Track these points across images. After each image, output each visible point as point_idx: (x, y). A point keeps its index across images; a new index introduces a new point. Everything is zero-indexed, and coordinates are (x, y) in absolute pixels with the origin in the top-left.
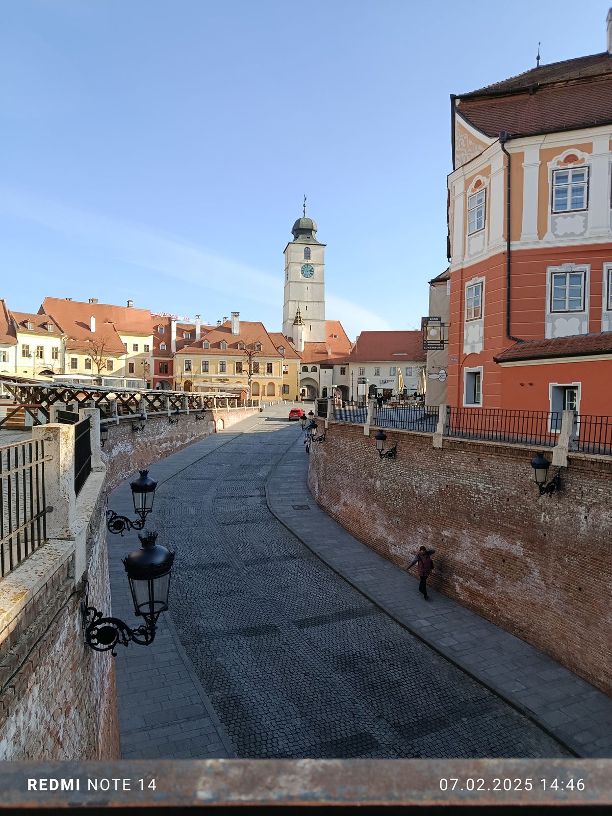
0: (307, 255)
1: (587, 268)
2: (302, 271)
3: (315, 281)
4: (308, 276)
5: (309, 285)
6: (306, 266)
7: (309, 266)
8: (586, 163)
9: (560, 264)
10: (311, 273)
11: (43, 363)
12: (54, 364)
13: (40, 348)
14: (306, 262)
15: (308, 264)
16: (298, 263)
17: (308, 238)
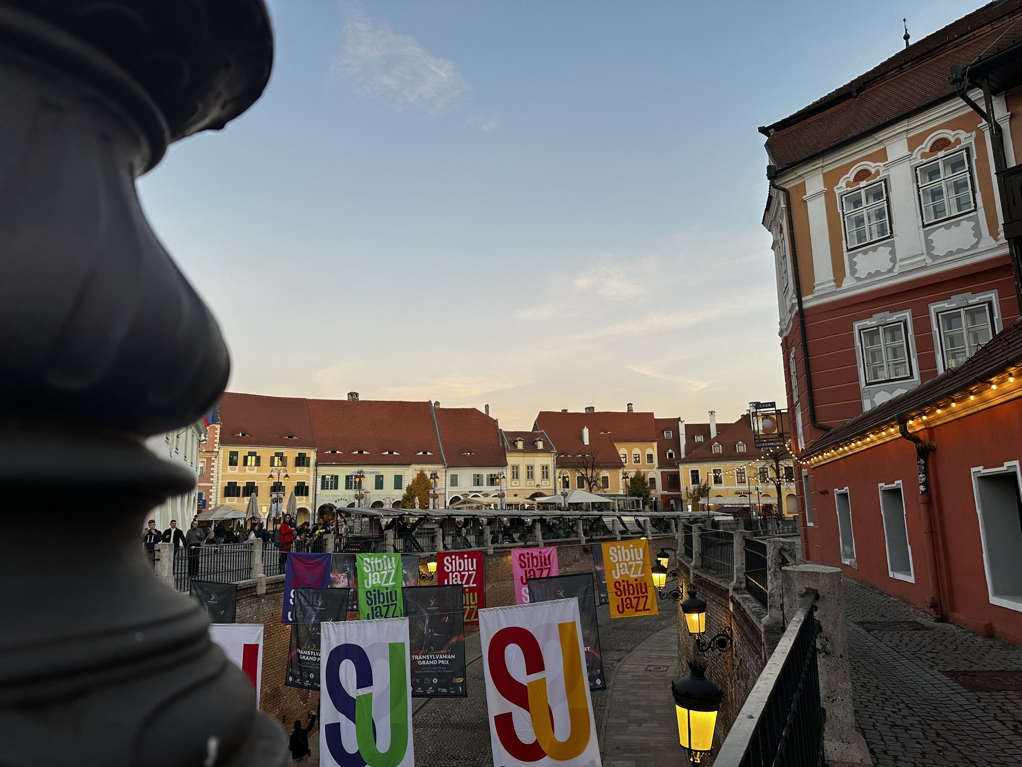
1: (907, 315)
8: (882, 175)
9: (869, 316)
11: (533, 484)
12: (544, 485)
13: (530, 468)
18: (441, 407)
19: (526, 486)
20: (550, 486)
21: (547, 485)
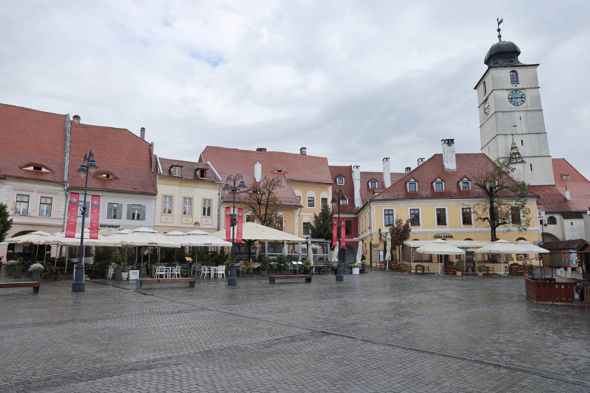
0: (515, 79)
2: (509, 99)
3: (530, 109)
4: (519, 104)
5: (522, 114)
6: (514, 92)
7: (518, 92)
10: (522, 101)
11: (190, 221)
12: (206, 223)
13: (188, 201)
14: (514, 87)
15: (516, 90)
16: (504, 89)
17: (510, 62)
18: (82, 122)
19: (181, 223)
20: (212, 225)
21: (208, 223)
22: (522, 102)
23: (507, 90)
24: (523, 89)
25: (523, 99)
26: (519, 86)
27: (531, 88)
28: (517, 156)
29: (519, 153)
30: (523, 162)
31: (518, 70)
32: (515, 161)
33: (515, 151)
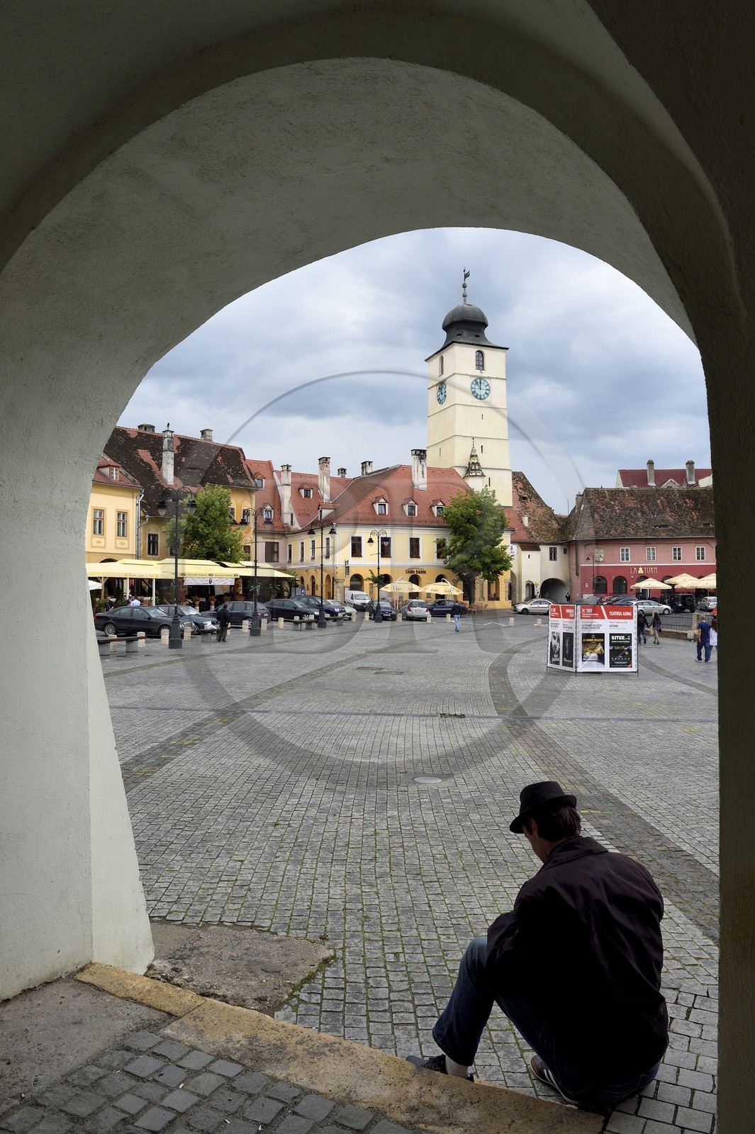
0: (480, 365)
2: (472, 388)
4: (483, 397)
5: (485, 412)
6: (479, 381)
7: (483, 381)
10: (486, 393)
14: (478, 373)
15: (481, 378)
16: (467, 375)
17: (477, 336)
22: (486, 395)
23: (471, 376)
24: (489, 378)
25: (488, 392)
26: (485, 374)
27: (497, 378)
28: (477, 468)
29: (478, 464)
30: (483, 475)
31: (486, 352)
32: (474, 474)
33: (475, 461)
